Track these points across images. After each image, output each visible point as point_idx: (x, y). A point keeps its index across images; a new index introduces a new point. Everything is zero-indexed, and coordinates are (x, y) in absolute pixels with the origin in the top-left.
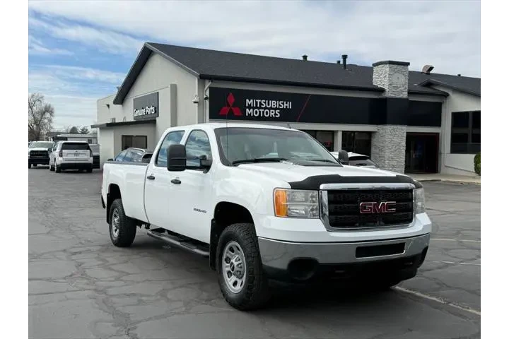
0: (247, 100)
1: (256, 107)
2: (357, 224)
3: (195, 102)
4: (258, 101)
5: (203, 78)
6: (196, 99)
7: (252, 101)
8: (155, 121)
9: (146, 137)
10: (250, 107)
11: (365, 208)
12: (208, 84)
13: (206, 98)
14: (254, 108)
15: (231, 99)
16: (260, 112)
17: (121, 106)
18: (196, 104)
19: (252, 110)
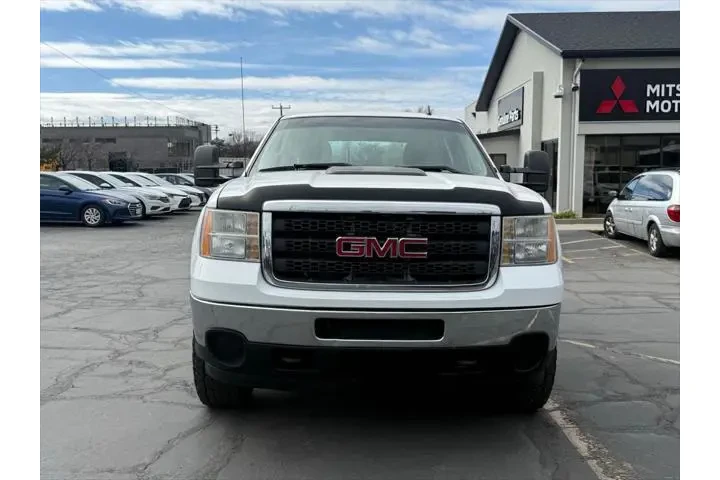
0: (649, 87)
1: (667, 97)
2: (349, 278)
3: (557, 97)
4: (670, 86)
5: (568, 56)
6: (559, 92)
7: (657, 87)
8: (519, 130)
9: (505, 155)
10: (653, 98)
11: (347, 247)
12: (579, 65)
13: (575, 89)
14: (661, 99)
15: (619, 88)
16: (673, 105)
17: (485, 113)
18: (560, 99)
19: (657, 102)
